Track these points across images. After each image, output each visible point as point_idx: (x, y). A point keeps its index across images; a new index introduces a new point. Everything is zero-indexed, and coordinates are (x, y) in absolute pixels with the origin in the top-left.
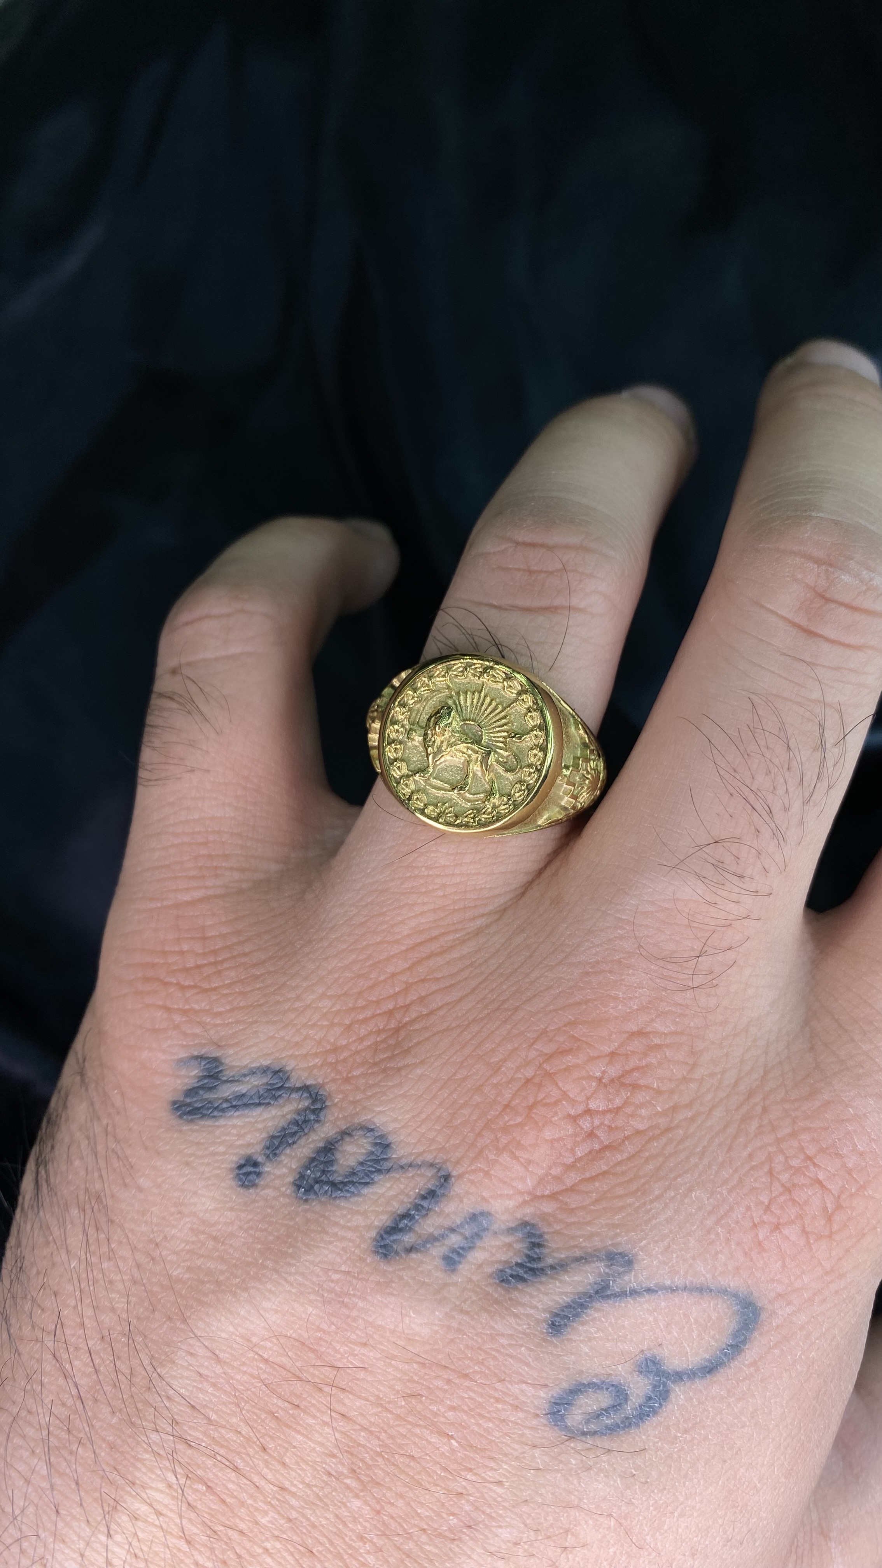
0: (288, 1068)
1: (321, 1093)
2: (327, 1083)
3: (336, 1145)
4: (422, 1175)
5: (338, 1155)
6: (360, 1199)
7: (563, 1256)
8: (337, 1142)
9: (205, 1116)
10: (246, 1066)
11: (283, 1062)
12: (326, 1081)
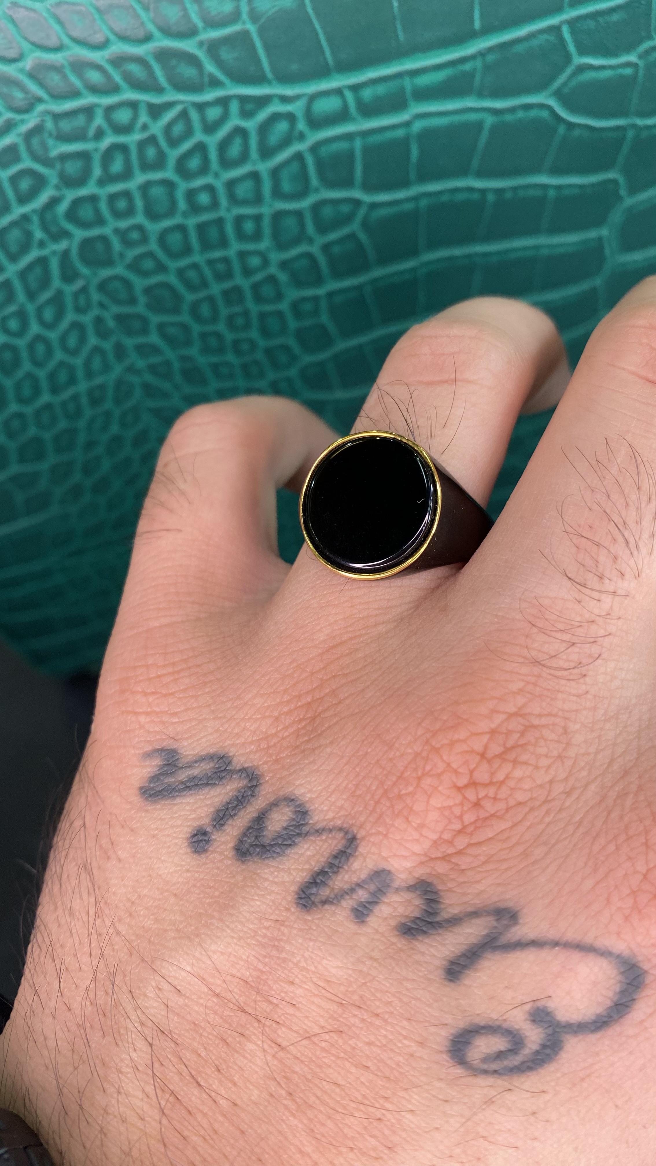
1: (255, 773)
3: (266, 815)
6: (285, 858)
7: (456, 912)
8: (266, 812)
9: (165, 797)
10: (197, 754)
11: (226, 750)
12: (260, 763)
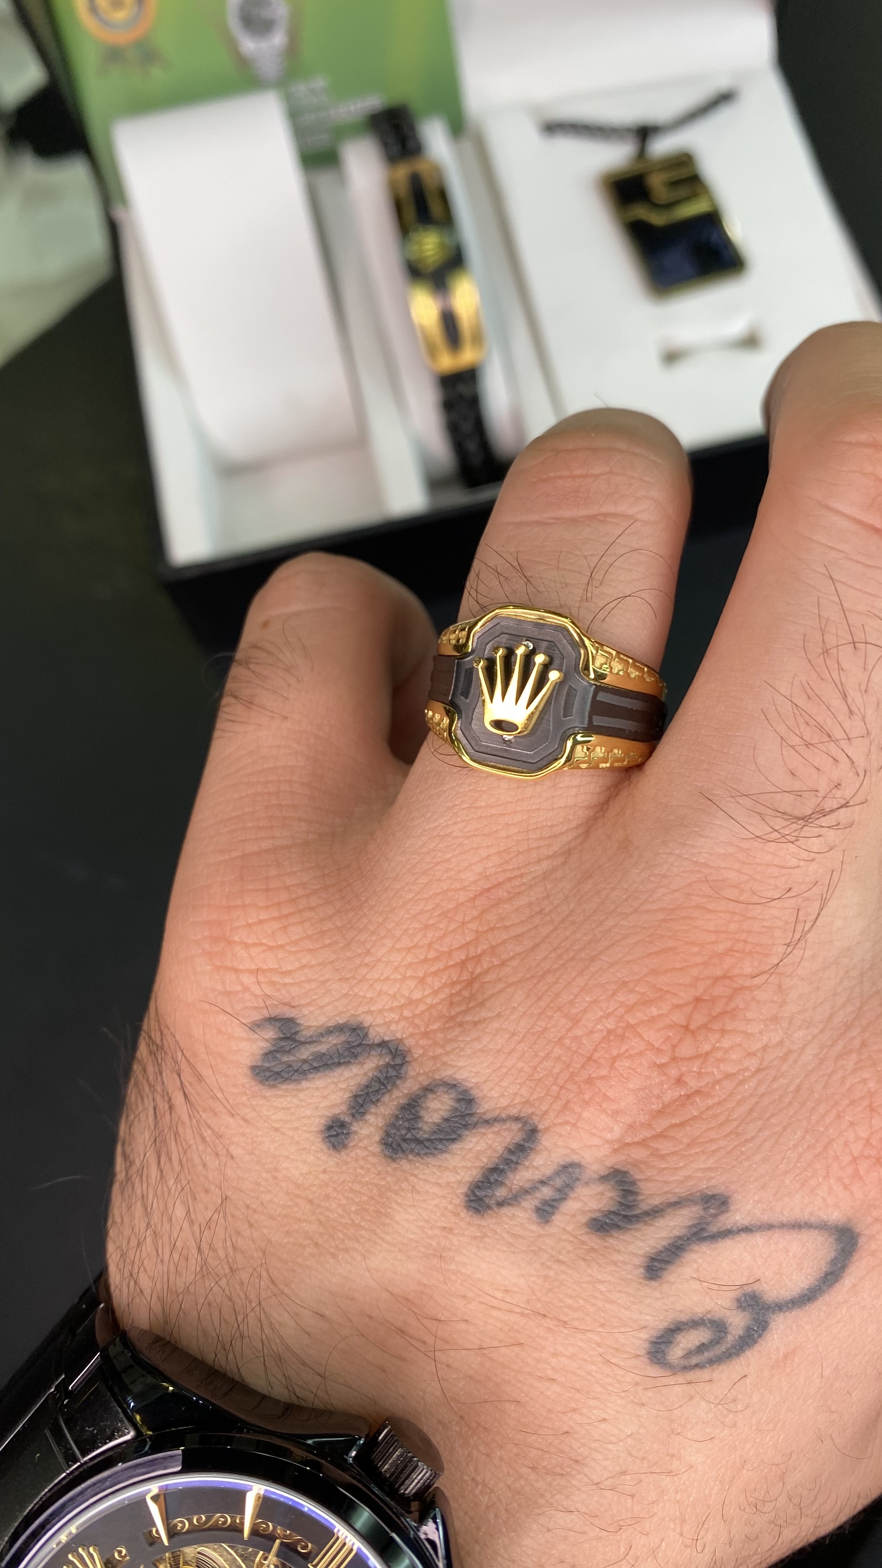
0: (366, 1025)
1: (400, 1048)
2: (407, 1038)
4: (509, 1130)
5: (422, 1113)
6: (448, 1155)
7: (657, 1203)
8: (419, 1099)
9: (286, 1080)
10: (322, 1026)
11: (360, 1019)
12: (404, 1036)
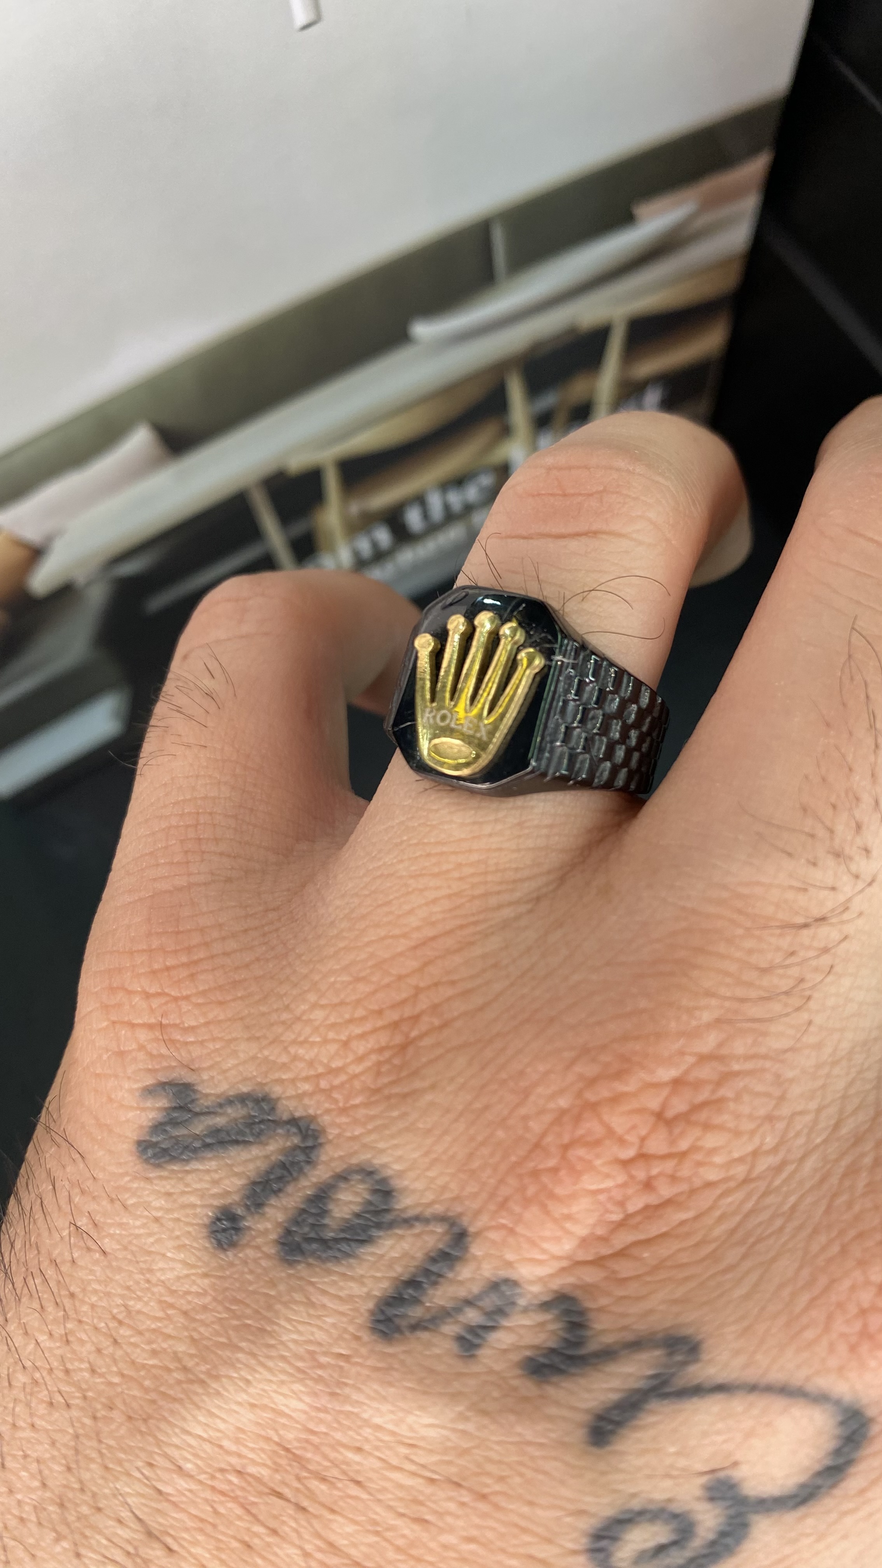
0: (274, 1096)
1: (312, 1127)
2: (321, 1115)
3: (330, 1192)
4: (433, 1232)
5: (330, 1206)
6: (356, 1261)
7: (610, 1340)
8: (330, 1189)
9: (174, 1159)
10: (222, 1094)
11: (267, 1089)
12: (319, 1112)
